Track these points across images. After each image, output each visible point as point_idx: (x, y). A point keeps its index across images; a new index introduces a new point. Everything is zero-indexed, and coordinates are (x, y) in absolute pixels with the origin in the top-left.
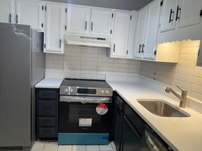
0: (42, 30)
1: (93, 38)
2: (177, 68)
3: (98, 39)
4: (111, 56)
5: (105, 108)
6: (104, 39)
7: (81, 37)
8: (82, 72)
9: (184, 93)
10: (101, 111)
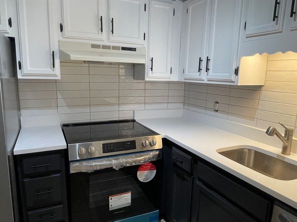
0: (11, 32)
1: (115, 48)
2: (264, 93)
3: (124, 49)
4: (147, 79)
5: (150, 169)
6: (134, 49)
7: (93, 46)
8: (94, 109)
9: (289, 133)
10: (145, 176)
